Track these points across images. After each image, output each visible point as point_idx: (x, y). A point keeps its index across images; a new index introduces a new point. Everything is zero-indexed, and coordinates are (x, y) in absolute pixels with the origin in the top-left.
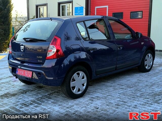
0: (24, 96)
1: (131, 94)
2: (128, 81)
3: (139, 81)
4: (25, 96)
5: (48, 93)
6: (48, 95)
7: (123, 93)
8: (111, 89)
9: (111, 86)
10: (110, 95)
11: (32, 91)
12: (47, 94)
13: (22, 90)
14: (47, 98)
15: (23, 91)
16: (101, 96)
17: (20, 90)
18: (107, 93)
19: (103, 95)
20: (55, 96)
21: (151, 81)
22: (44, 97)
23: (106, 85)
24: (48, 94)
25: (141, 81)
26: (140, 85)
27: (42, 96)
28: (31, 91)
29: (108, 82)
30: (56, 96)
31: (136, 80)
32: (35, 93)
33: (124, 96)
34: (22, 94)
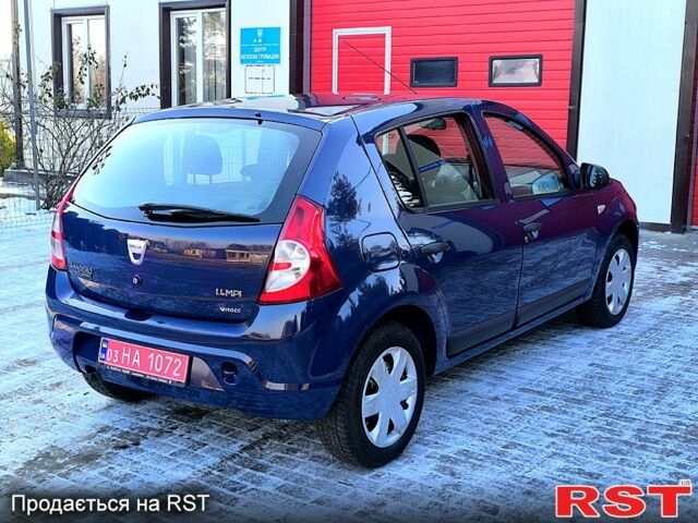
0: (135, 463)
1: (596, 433)
2: (552, 369)
3: (599, 370)
4: (143, 463)
5: (241, 443)
6: (245, 455)
7: (563, 431)
8: (504, 412)
9: (496, 398)
10: (515, 445)
11: (160, 433)
12: (235, 448)
13: (112, 432)
14: (248, 470)
15: (121, 436)
16: (477, 450)
17: (103, 430)
18: (494, 432)
19: (485, 444)
20: (280, 458)
21: (648, 369)
22: (230, 463)
23: (472, 394)
24: (245, 449)
25: (606, 368)
26: (612, 387)
27: (218, 460)
28: (158, 436)
29: (477, 381)
30: (279, 454)
31: (585, 367)
32: (180, 447)
33: (573, 446)
34: (121, 452)
